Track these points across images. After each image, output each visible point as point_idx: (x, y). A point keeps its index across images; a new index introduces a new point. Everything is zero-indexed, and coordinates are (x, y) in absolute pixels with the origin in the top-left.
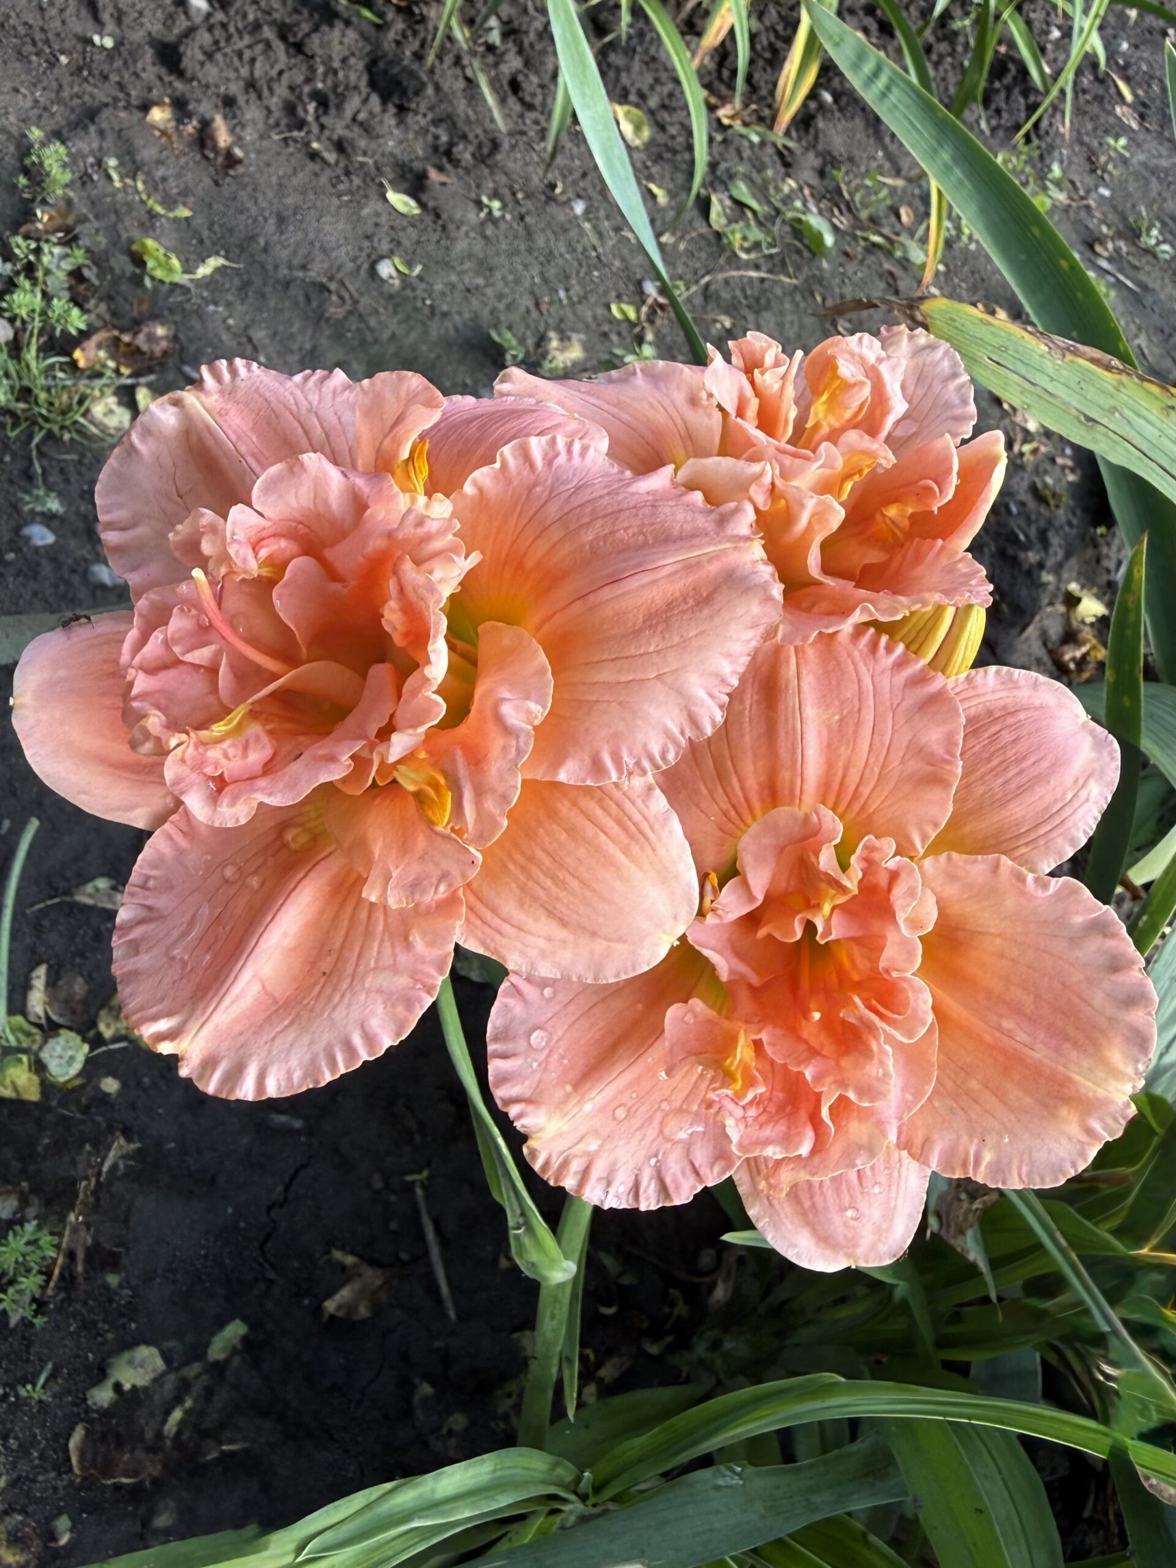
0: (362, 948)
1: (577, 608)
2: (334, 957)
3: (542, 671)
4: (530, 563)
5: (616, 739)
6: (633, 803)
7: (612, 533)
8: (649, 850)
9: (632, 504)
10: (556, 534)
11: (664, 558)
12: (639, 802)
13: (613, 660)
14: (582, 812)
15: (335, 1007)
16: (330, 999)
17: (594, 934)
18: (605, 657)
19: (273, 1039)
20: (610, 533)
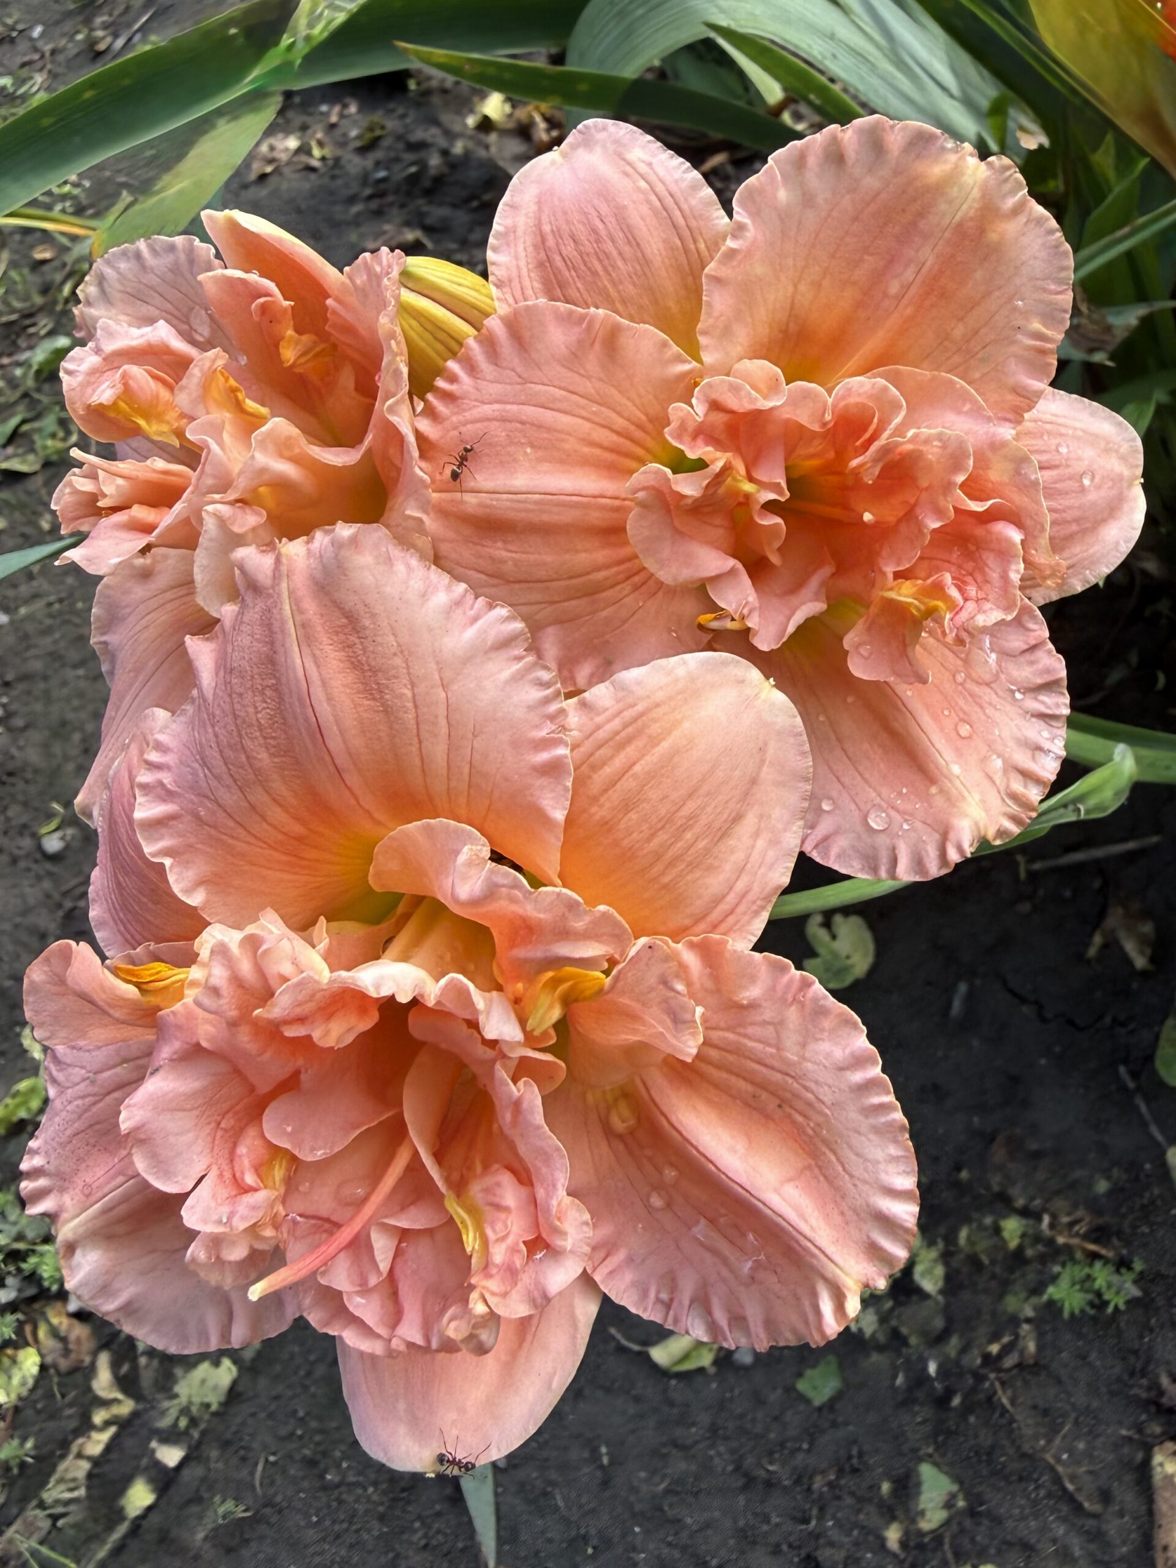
0: (752, 1060)
1: (353, 779)
2: (759, 1092)
3: (429, 831)
4: (298, 829)
5: (517, 744)
6: (599, 727)
7: (261, 729)
8: (660, 711)
9: (228, 700)
10: (259, 796)
11: (294, 669)
12: (599, 719)
13: (420, 742)
14: (606, 791)
15: (820, 1099)
16: (810, 1105)
17: (754, 781)
18: (414, 749)
19: (851, 1176)
20: (261, 730)
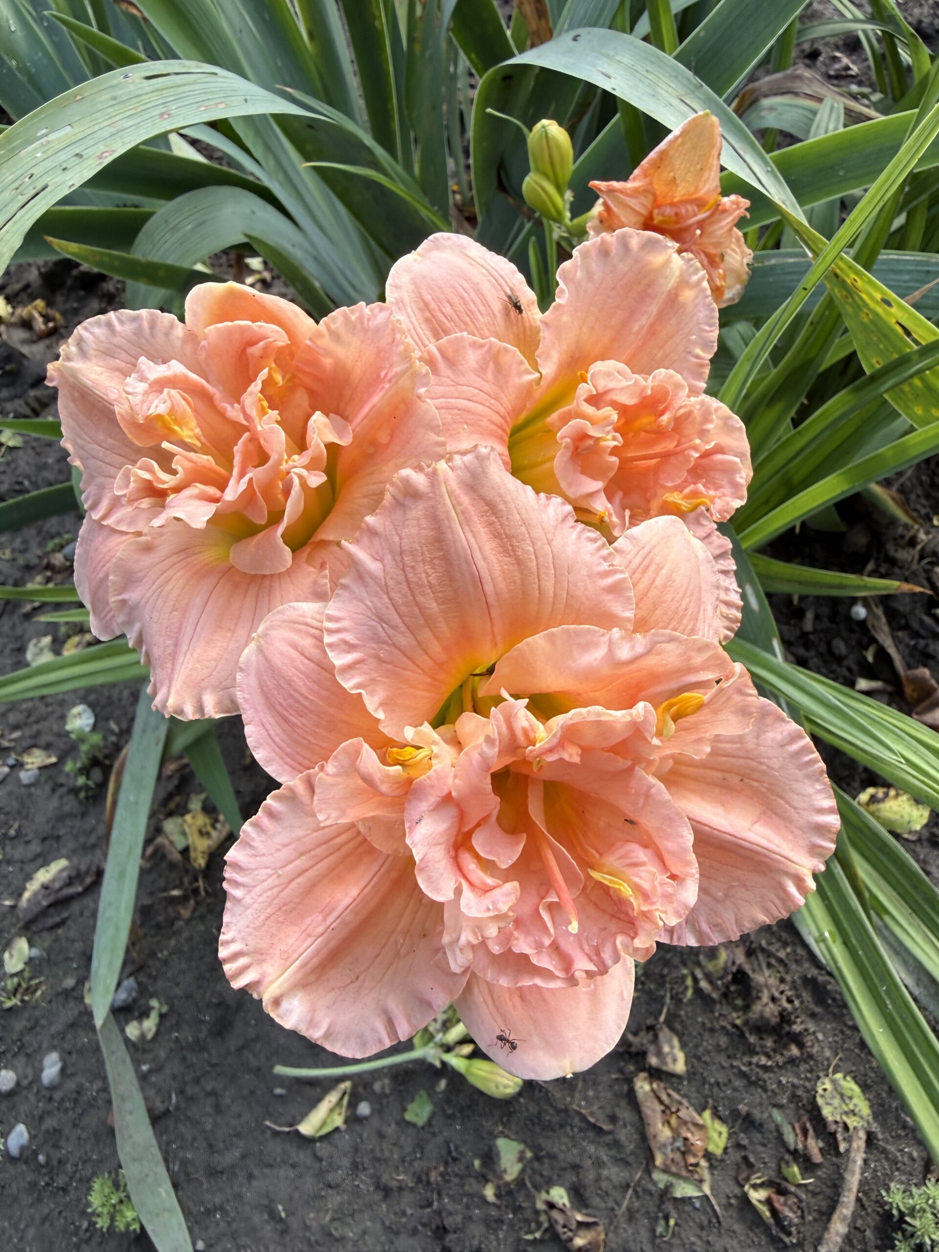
1: (495, 612)
2: (727, 775)
4: (443, 656)
5: (591, 576)
12: (629, 557)
13: (539, 581)
15: (770, 768)
16: (764, 773)
17: (701, 591)
18: (536, 586)
19: (795, 808)
20: (431, 588)
